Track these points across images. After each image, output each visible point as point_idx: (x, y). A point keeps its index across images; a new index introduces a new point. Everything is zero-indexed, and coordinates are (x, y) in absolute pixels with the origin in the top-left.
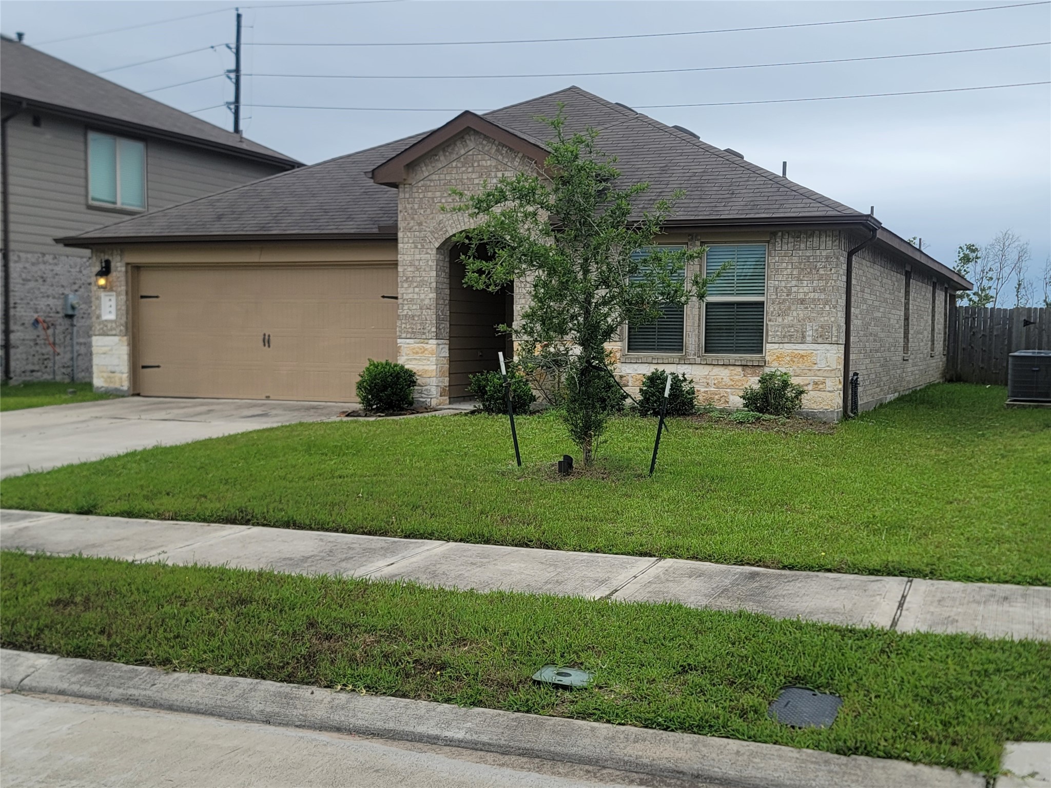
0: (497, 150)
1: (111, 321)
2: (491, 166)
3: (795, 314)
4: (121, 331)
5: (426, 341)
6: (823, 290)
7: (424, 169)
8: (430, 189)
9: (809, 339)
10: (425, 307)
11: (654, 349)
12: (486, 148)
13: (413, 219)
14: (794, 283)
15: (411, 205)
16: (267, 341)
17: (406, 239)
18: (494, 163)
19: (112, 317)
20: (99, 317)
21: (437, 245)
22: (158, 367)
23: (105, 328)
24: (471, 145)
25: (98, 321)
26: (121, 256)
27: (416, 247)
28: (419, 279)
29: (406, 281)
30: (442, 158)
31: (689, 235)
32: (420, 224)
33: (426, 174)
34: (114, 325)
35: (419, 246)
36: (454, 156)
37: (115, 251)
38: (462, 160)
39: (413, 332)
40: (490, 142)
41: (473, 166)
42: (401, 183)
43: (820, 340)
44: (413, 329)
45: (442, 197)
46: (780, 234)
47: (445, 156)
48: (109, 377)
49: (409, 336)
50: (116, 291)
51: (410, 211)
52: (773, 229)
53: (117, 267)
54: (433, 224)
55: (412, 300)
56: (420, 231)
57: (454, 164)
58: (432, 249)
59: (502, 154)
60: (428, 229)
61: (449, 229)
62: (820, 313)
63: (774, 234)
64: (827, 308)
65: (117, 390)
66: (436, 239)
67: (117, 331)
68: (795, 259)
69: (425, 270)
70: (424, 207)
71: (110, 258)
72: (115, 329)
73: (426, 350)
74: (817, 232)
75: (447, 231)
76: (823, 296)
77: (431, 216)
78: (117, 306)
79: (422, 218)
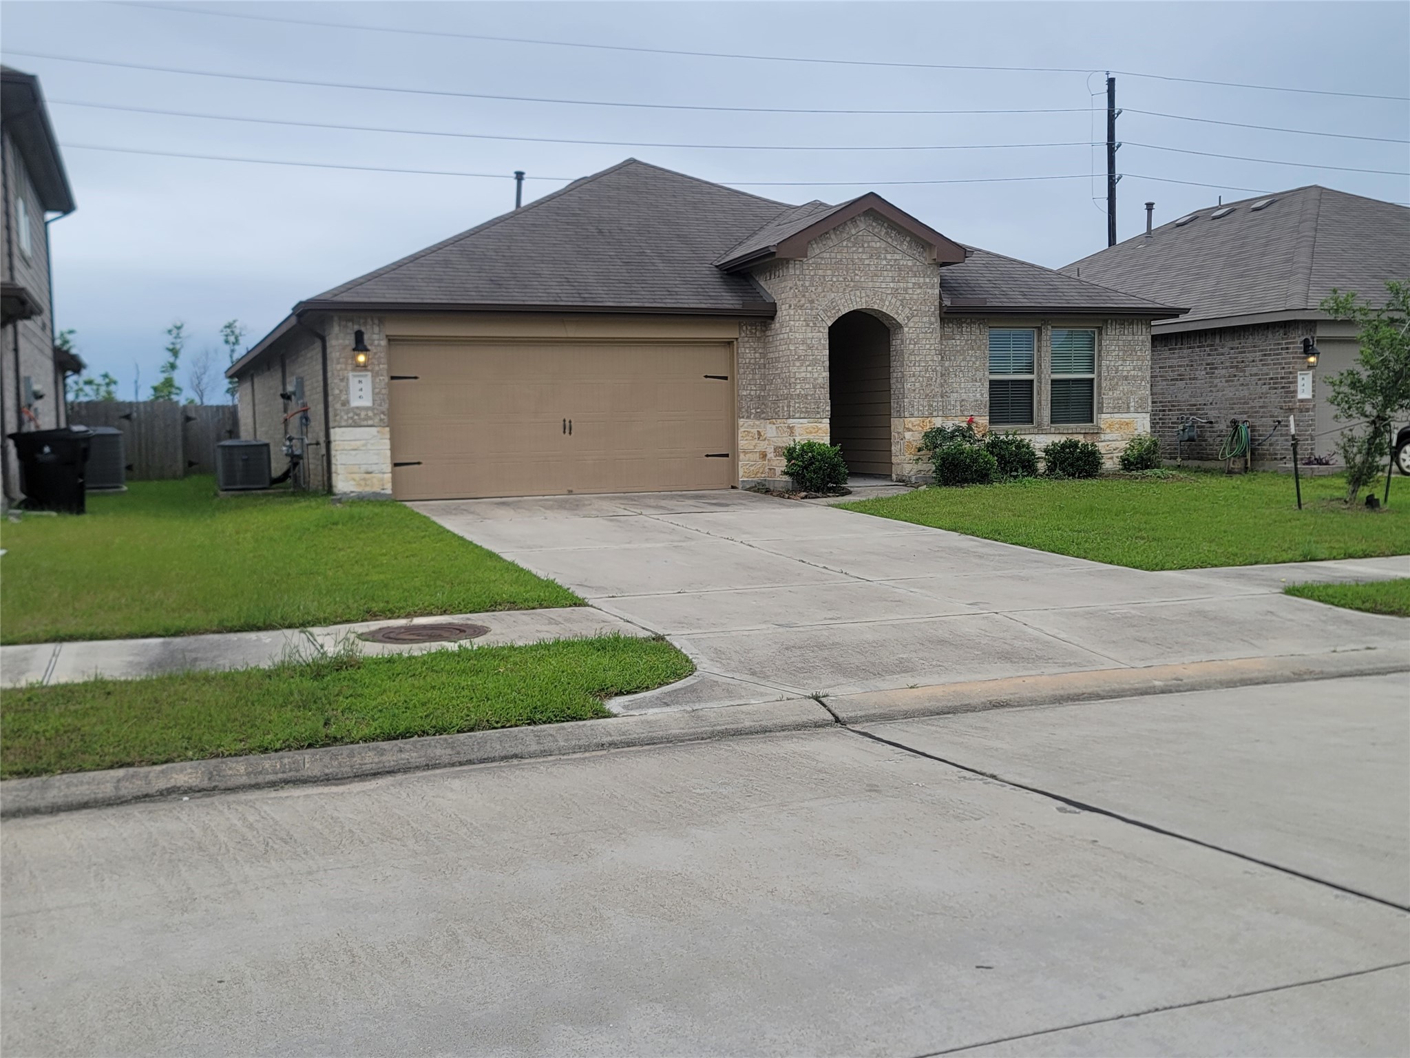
0: (887, 233)
1: (367, 409)
2: (880, 247)
3: (1121, 389)
4: (381, 420)
5: (820, 420)
6: (1140, 369)
7: (815, 246)
8: (821, 266)
9: (1132, 409)
10: (818, 386)
11: (1008, 422)
12: (876, 230)
13: (804, 296)
14: (1120, 363)
15: (801, 282)
16: (567, 428)
17: (798, 317)
18: (883, 245)
19: (367, 402)
20: (346, 403)
21: (830, 324)
22: (419, 463)
23: (356, 417)
24: (862, 226)
25: (345, 408)
26: (379, 326)
27: (808, 325)
28: (811, 357)
29: (798, 359)
30: (833, 237)
31: (1042, 320)
32: (812, 302)
33: (817, 251)
34: (370, 414)
35: (811, 325)
36: (845, 235)
37: (369, 321)
38: (852, 240)
39: (807, 412)
40: (879, 224)
41: (863, 246)
42: (792, 259)
43: (1140, 410)
44: (807, 408)
45: (833, 276)
46: (1110, 321)
47: (835, 234)
48: (364, 479)
49: (802, 416)
50: (372, 371)
51: (801, 289)
52: (1106, 317)
53: (373, 340)
54: (824, 303)
55: (805, 379)
56: (812, 309)
57: (845, 243)
58: (824, 328)
59: (891, 237)
60: (820, 308)
61: (842, 308)
62: (1139, 387)
63: (1106, 321)
64: (1143, 383)
65: (375, 494)
66: (829, 317)
67: (377, 420)
68: (1121, 343)
69: (817, 349)
70: (815, 284)
71: (363, 329)
72: (371, 418)
73: (820, 429)
74: (1135, 321)
75: (839, 310)
76: (1140, 374)
77: (822, 294)
78: (374, 389)
79: (814, 296)
